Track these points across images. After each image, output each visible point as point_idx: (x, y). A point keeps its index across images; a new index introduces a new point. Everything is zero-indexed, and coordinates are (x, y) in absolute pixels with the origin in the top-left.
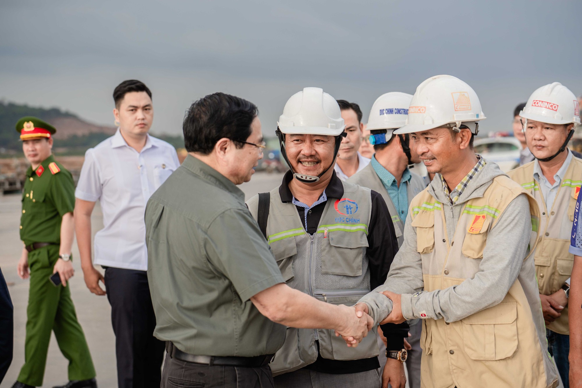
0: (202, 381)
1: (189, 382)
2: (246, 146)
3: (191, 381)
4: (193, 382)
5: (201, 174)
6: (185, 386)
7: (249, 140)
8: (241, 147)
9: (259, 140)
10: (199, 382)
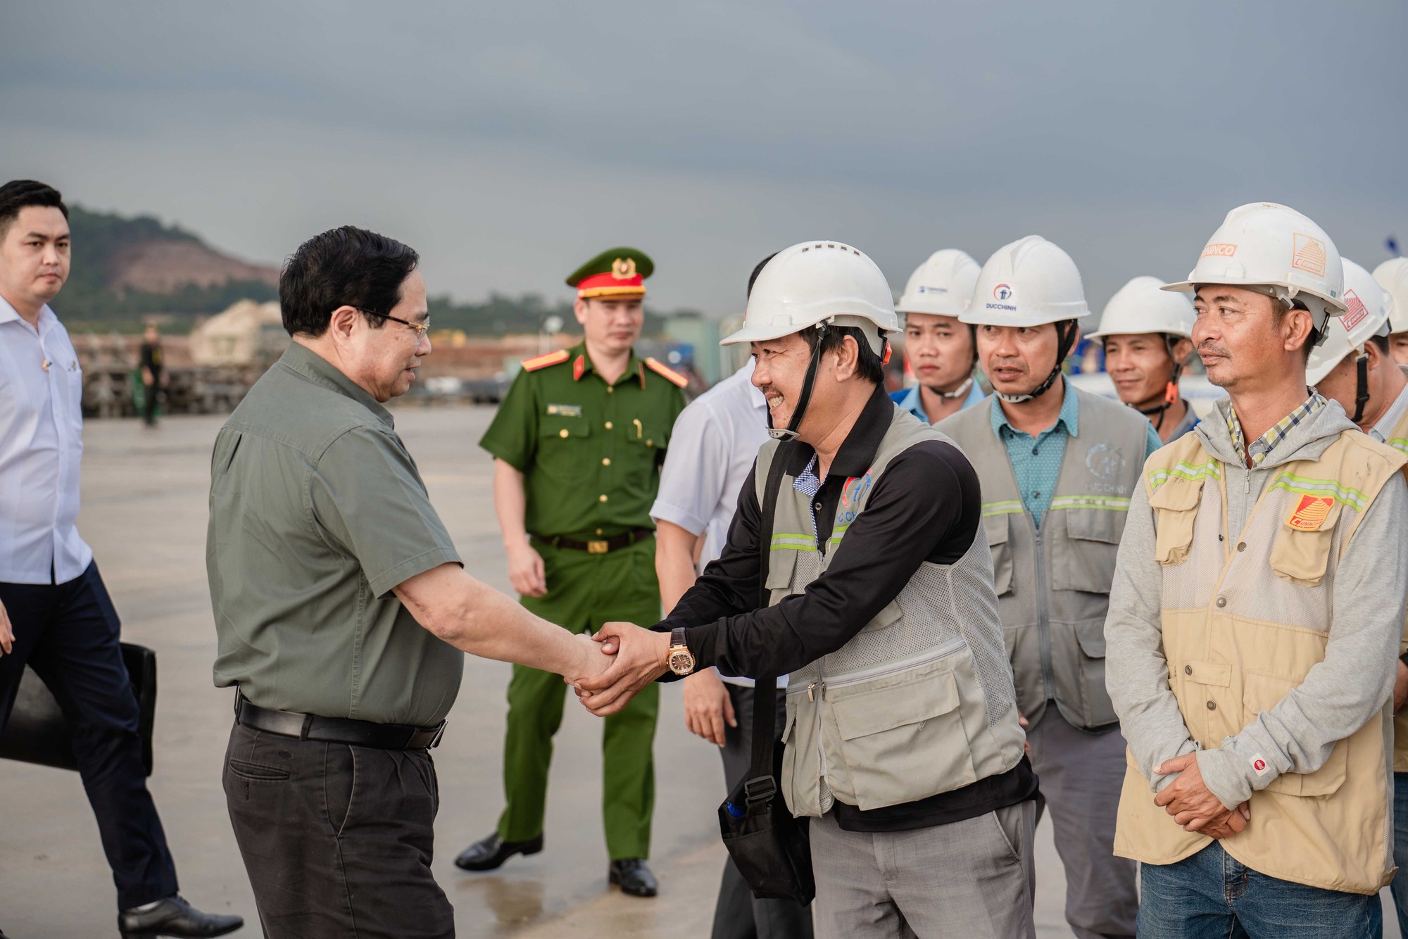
0: (285, 768)
1: (262, 768)
2: (389, 324)
3: (265, 767)
4: (269, 768)
5: (310, 375)
6: (254, 776)
7: (394, 313)
8: (380, 325)
9: (417, 315)
10: (280, 770)
